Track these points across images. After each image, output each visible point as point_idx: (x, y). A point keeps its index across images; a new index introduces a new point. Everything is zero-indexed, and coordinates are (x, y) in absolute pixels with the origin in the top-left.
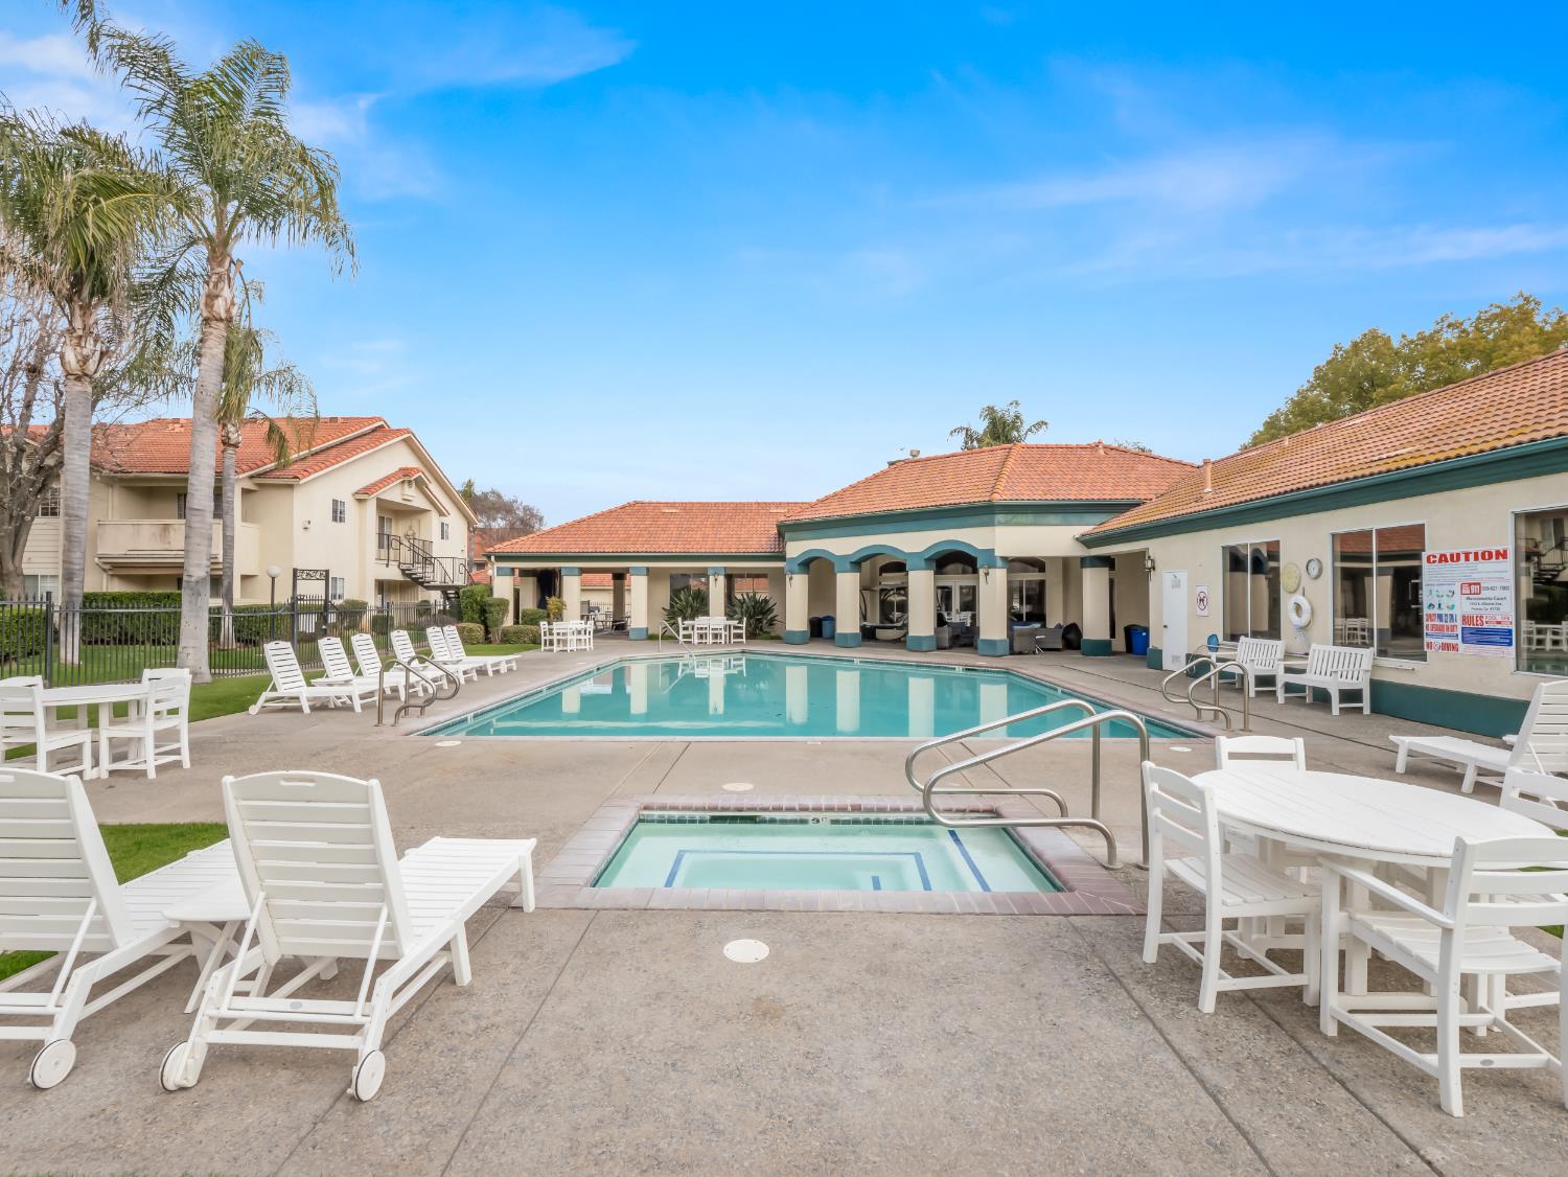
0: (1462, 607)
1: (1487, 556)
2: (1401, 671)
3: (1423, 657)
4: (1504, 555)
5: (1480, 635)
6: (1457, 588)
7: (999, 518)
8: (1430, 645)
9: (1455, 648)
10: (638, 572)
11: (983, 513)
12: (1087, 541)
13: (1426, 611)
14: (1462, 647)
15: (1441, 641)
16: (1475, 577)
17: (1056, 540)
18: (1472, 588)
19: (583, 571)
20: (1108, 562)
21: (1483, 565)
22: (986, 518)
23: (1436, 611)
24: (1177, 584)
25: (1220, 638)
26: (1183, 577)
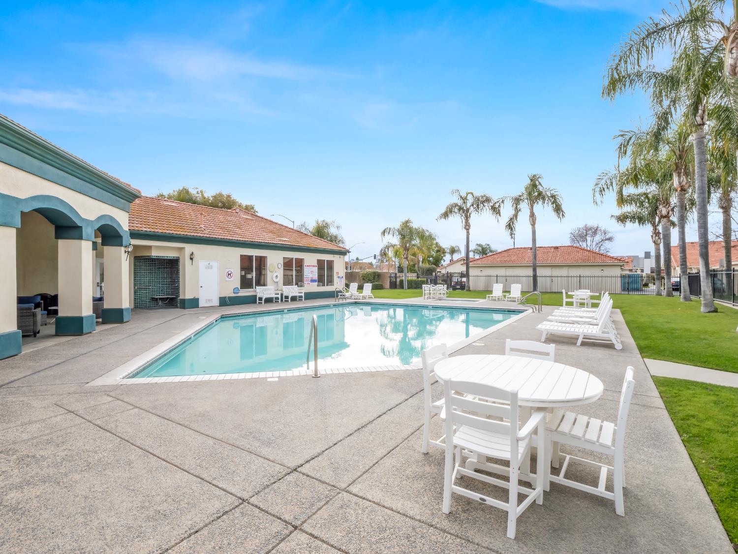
0: (310, 275)
3: (304, 286)
4: (316, 266)
6: (310, 272)
9: (309, 284)
15: (307, 282)
16: (312, 270)
23: (306, 276)
24: (209, 267)
25: (239, 288)
26: (215, 264)
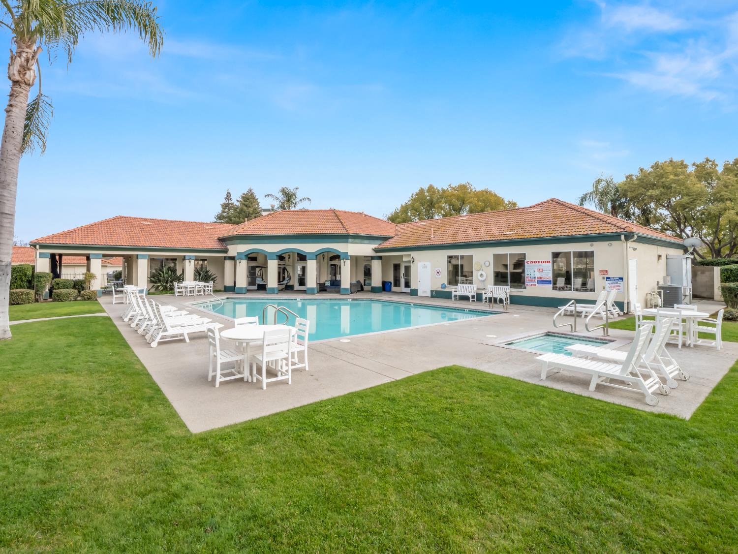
0: (538, 275)
1: (545, 262)
2: (518, 292)
3: (525, 288)
4: (549, 262)
5: (542, 282)
6: (536, 270)
7: (350, 240)
8: (527, 285)
9: (535, 285)
10: (143, 257)
11: (344, 238)
12: (376, 250)
13: (526, 276)
14: (537, 285)
15: (531, 283)
16: (541, 267)
17: (365, 249)
18: (540, 270)
19: (104, 256)
20: (380, 258)
21: (543, 265)
22: (344, 240)
23: (529, 276)
24: (425, 267)
25: (446, 284)
26: (429, 265)
